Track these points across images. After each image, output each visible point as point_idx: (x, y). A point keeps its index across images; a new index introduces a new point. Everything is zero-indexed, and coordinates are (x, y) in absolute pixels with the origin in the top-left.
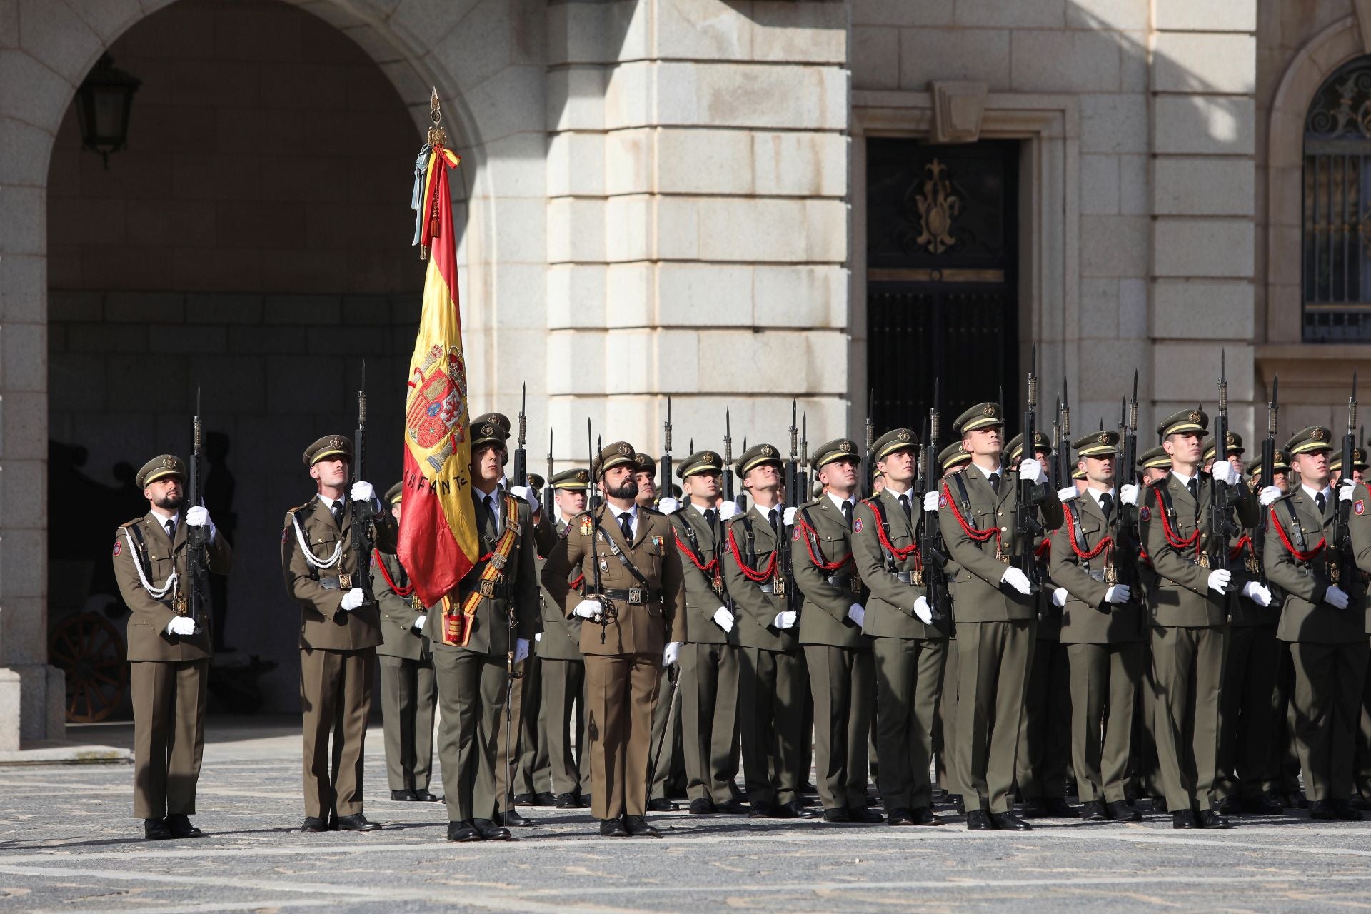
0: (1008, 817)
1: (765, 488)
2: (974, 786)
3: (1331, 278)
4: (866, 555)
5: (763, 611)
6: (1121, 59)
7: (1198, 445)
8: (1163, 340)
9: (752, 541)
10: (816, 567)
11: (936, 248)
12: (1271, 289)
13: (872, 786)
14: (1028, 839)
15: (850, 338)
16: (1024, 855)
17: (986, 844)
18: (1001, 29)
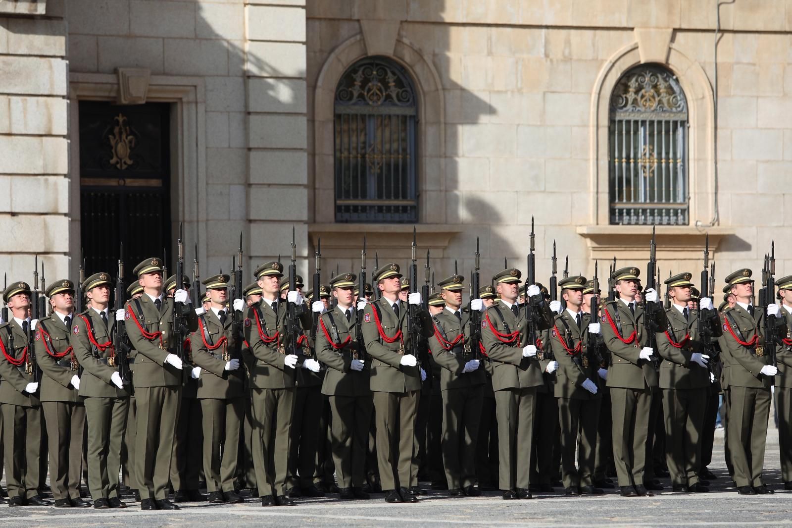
0: (165, 502)
1: (21, 307)
2: (146, 484)
3: (351, 185)
4: (81, 348)
5: (19, 382)
6: (228, 57)
7: (277, 282)
8: (255, 221)
9: (12, 340)
10: (50, 356)
11: (121, 166)
12: (317, 191)
13: (84, 485)
14: (177, 514)
15: (70, 219)
16: (175, 524)
17: (152, 518)
18: (158, 38)
